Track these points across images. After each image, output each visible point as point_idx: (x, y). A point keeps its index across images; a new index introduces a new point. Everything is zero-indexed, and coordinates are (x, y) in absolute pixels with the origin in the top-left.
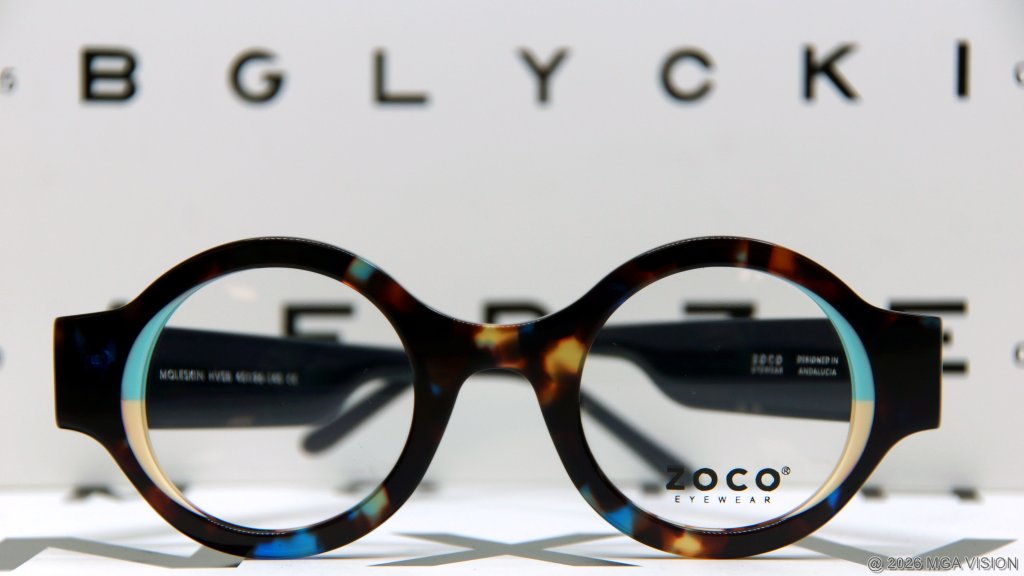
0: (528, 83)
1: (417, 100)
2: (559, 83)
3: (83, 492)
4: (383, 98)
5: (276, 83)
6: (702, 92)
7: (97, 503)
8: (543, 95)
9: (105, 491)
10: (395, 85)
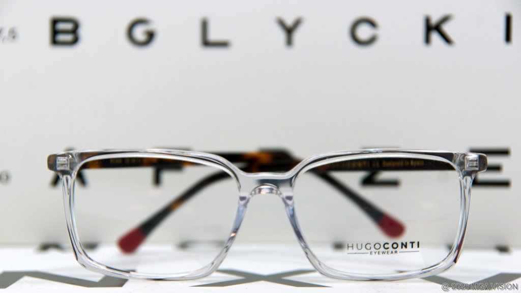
0: (281, 35)
1: (223, 44)
2: (298, 36)
3: (45, 247)
4: (206, 43)
5: (151, 36)
6: (371, 41)
7: (53, 254)
8: (289, 42)
9: (57, 246)
10: (213, 36)
